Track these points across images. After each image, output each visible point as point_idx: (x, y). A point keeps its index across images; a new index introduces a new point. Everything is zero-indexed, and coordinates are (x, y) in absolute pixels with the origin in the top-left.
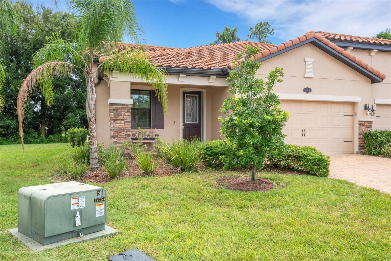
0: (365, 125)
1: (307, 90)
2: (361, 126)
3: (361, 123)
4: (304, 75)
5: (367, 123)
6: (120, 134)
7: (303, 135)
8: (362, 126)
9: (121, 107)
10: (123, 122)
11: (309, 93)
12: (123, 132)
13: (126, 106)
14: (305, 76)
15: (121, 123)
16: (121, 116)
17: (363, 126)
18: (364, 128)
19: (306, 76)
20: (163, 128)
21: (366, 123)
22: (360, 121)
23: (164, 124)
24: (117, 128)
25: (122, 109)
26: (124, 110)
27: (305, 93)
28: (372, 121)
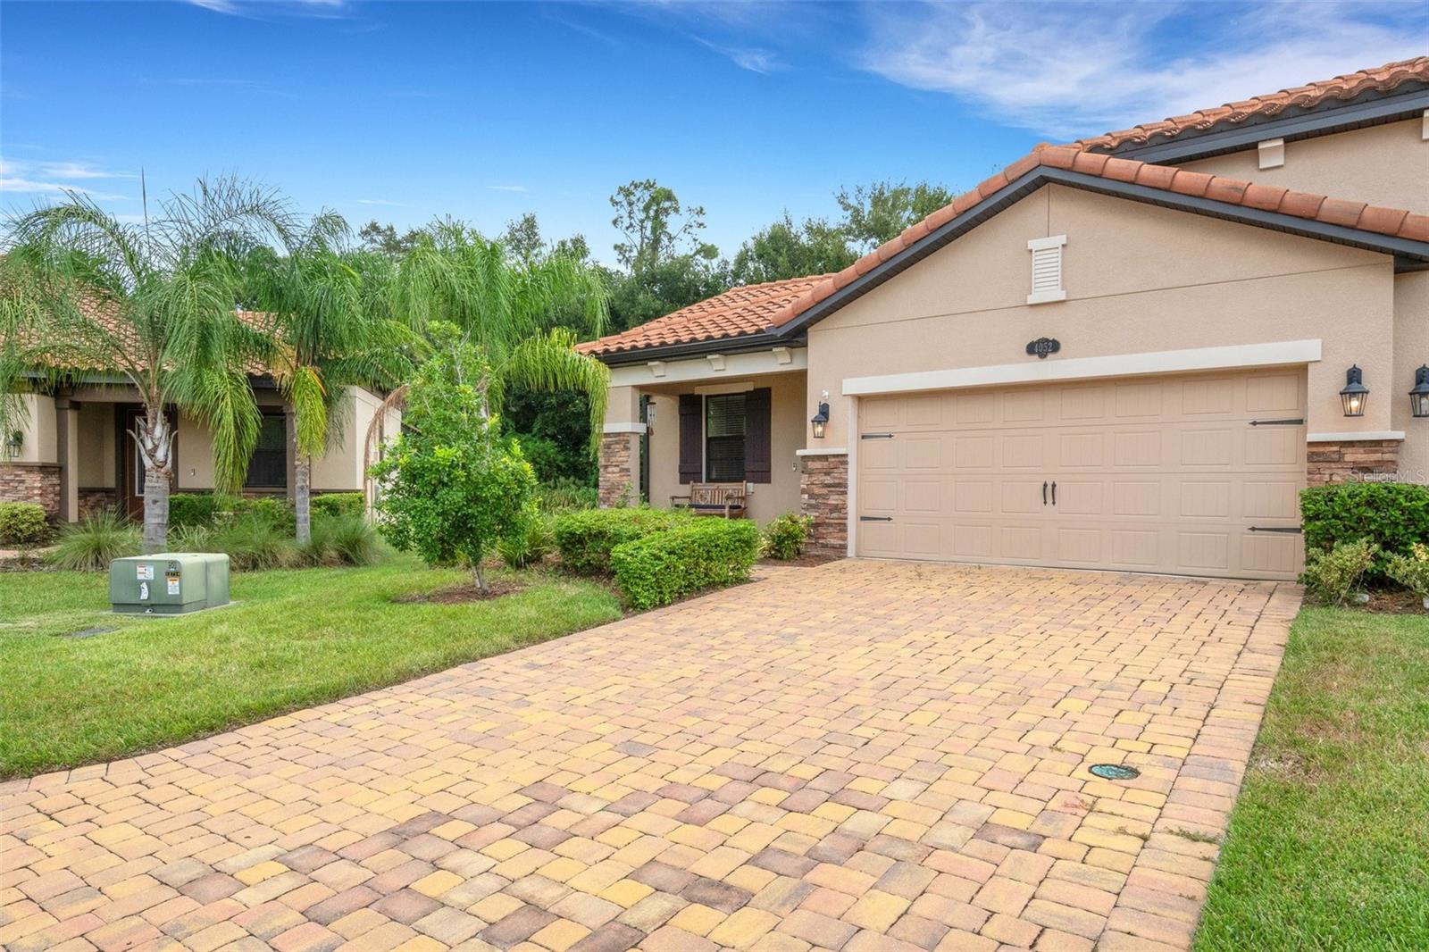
0: (1348, 458)
1: (1043, 348)
2: (1320, 465)
3: (1319, 454)
4: (1026, 301)
5: (1362, 450)
6: (613, 495)
7: (1049, 500)
8: (1327, 465)
9: (614, 439)
10: (616, 469)
11: (1050, 356)
12: (618, 491)
13: (621, 438)
14: (1029, 303)
15: (614, 473)
16: (613, 459)
17: (1333, 465)
18: (1340, 472)
19: (1031, 300)
20: (768, 481)
21: (1350, 450)
22: (1311, 444)
23: (770, 471)
24: (609, 484)
25: (617, 443)
26: (618, 446)
27: (1036, 357)
28: (1399, 442)
